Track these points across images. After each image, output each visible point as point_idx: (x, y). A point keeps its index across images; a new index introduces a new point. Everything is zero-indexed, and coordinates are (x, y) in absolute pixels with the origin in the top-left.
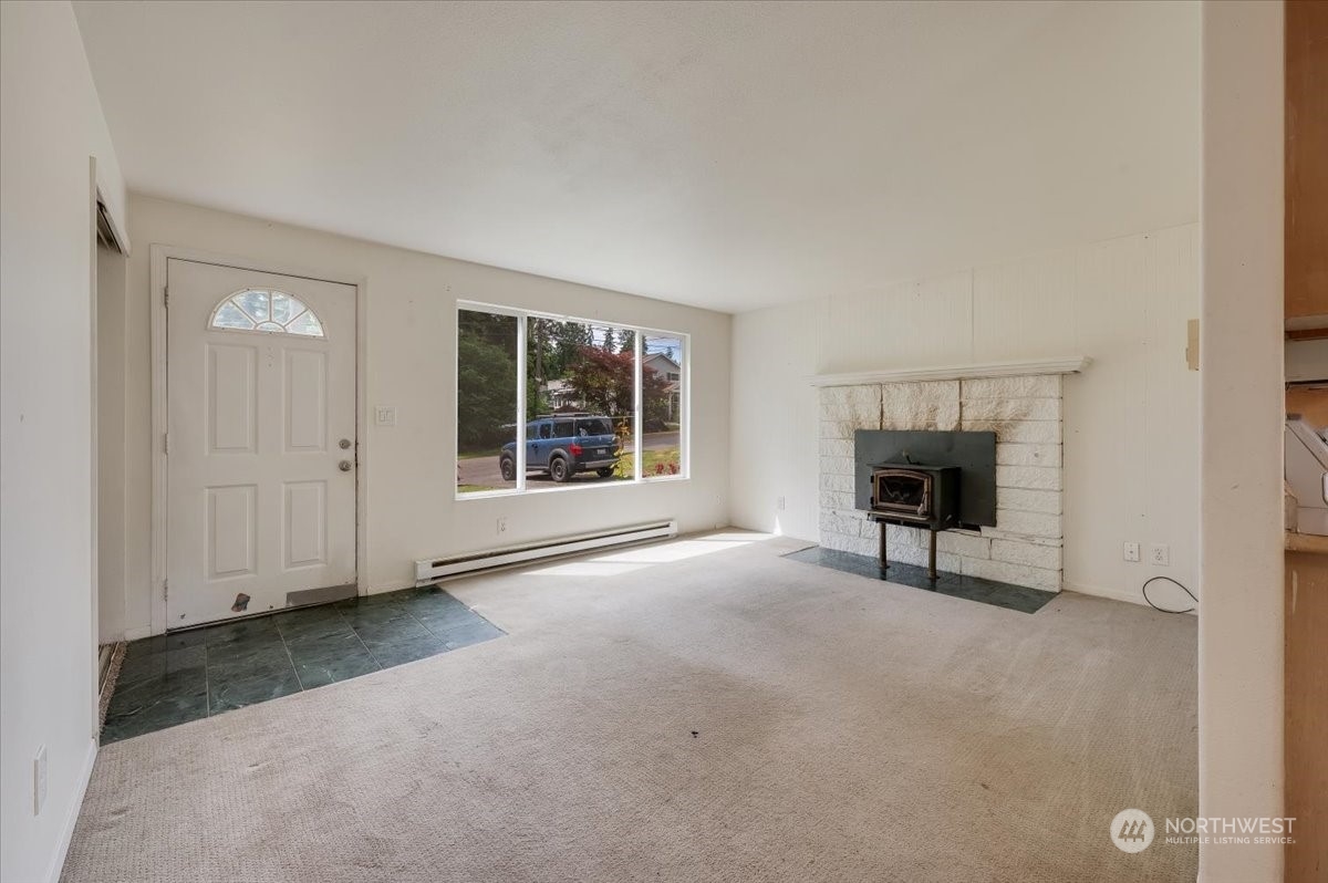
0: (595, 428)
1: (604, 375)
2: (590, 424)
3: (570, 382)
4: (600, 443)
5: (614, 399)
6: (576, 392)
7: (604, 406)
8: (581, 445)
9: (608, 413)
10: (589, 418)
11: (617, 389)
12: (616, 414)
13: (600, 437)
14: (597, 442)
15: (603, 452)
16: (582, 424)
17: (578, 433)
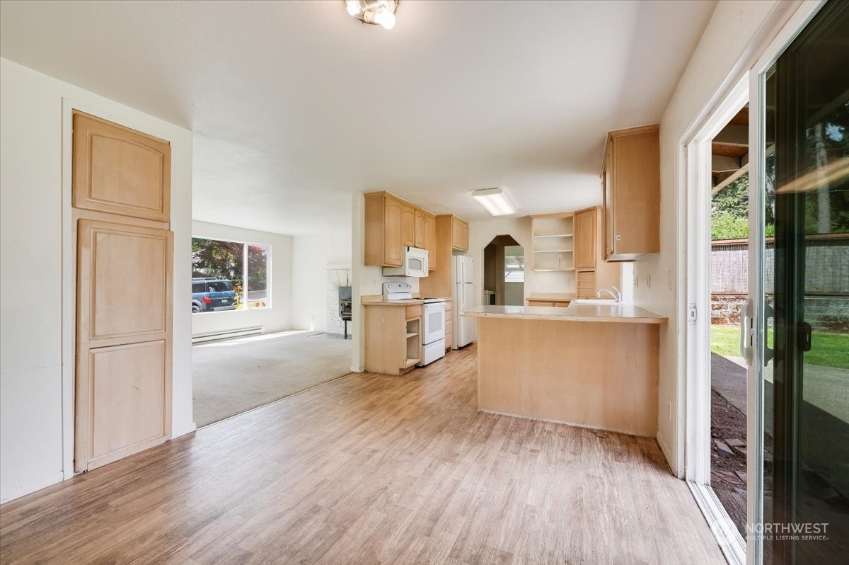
0: (219, 287)
1: (225, 251)
2: (216, 284)
3: (198, 255)
4: (223, 296)
5: (233, 268)
6: (203, 263)
7: (225, 272)
8: (210, 297)
9: (229, 277)
10: (215, 281)
11: (235, 262)
12: (234, 278)
13: (223, 292)
14: (222, 295)
15: (226, 301)
16: (212, 285)
17: (209, 290)
